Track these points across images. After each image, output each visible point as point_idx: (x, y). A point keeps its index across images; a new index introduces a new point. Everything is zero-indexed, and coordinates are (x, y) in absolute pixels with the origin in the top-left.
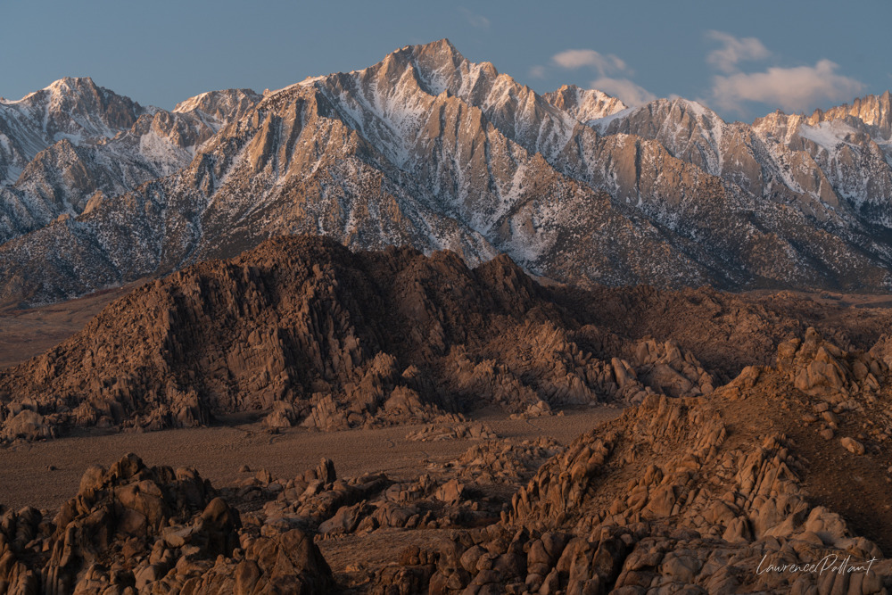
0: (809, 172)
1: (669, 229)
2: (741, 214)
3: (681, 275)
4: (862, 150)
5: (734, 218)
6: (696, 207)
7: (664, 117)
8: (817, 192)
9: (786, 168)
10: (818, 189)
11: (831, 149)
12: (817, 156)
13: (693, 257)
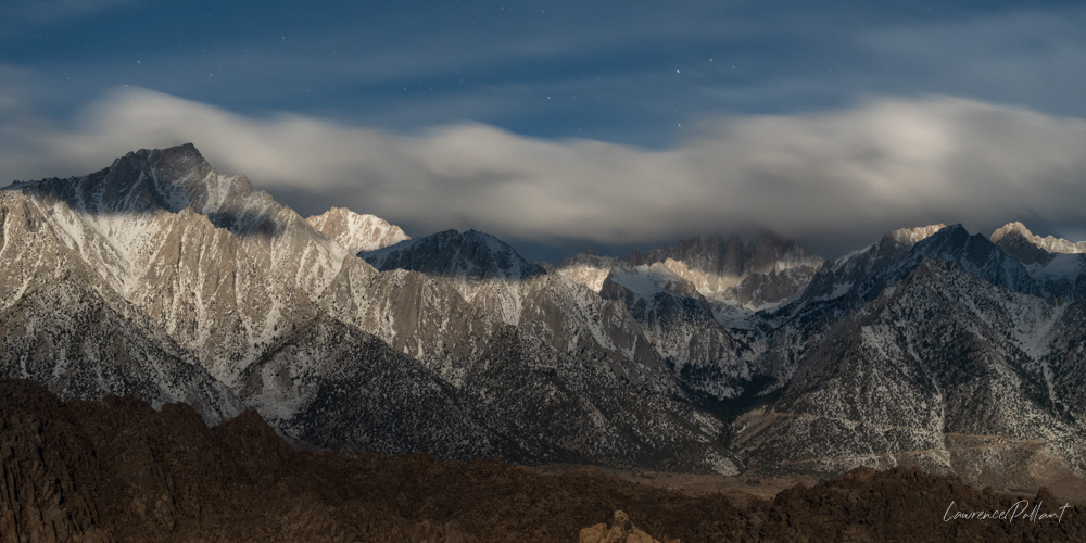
0: (622, 326)
1: (453, 387)
2: (539, 372)
3: (466, 442)
5: (532, 377)
6: (487, 362)
7: (453, 252)
8: (630, 349)
9: (595, 320)
10: (632, 346)
11: (649, 299)
12: (632, 307)
13: (482, 422)
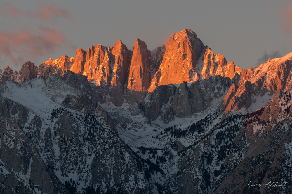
4: (85, 119)
8: (25, 173)
10: (27, 168)
11: (45, 116)
